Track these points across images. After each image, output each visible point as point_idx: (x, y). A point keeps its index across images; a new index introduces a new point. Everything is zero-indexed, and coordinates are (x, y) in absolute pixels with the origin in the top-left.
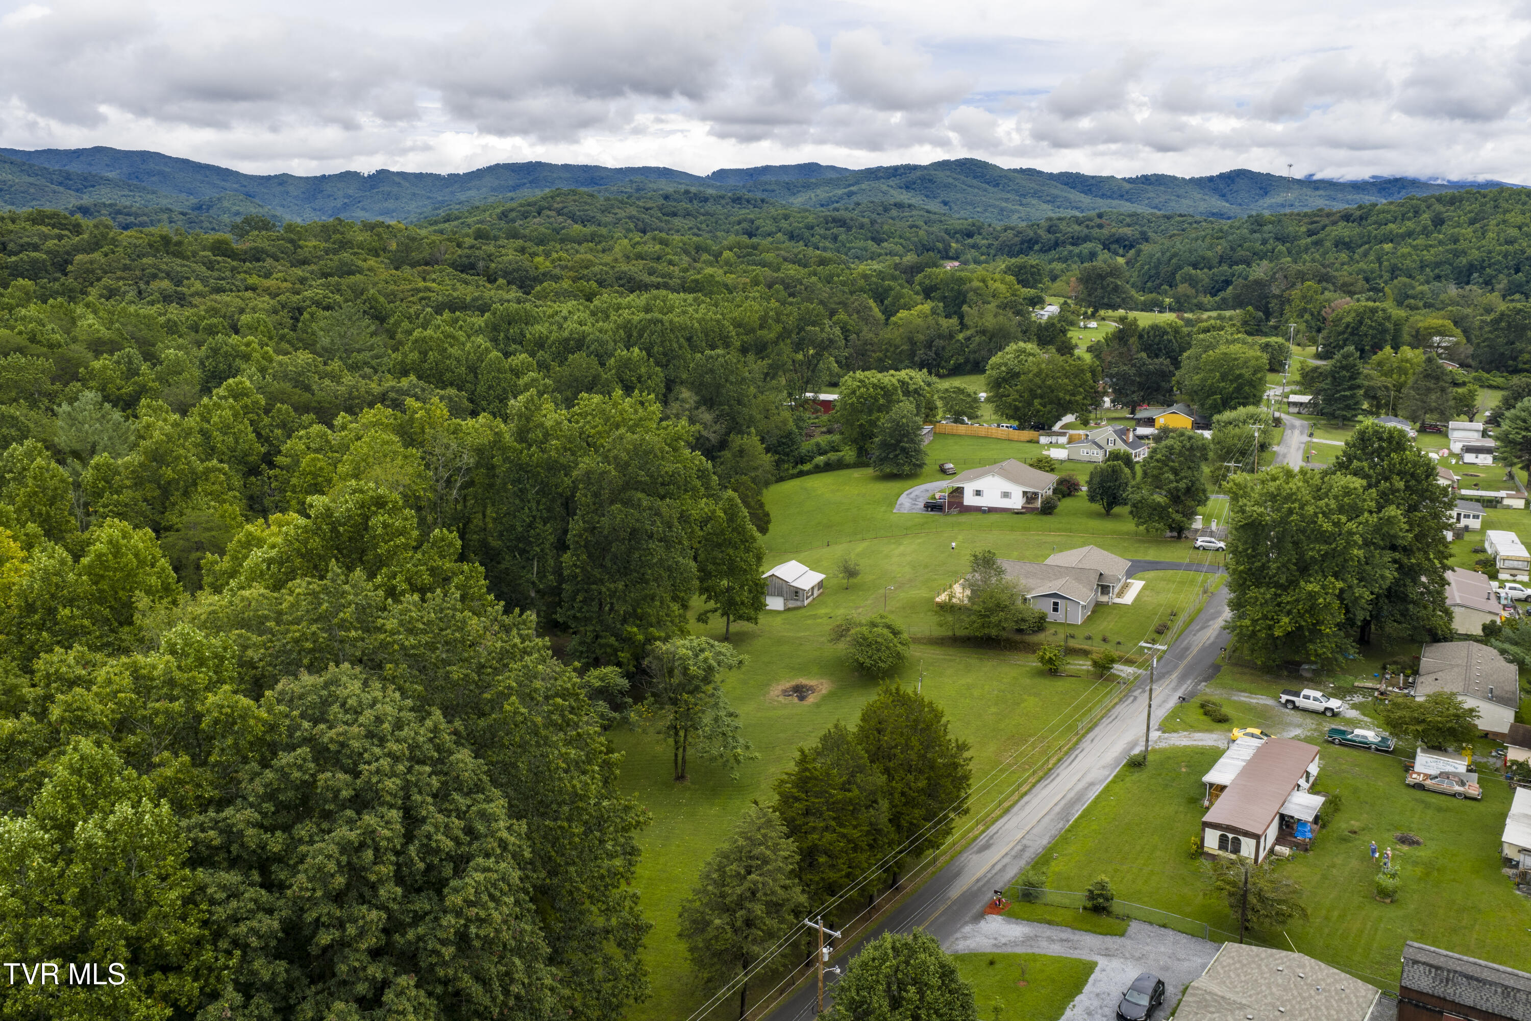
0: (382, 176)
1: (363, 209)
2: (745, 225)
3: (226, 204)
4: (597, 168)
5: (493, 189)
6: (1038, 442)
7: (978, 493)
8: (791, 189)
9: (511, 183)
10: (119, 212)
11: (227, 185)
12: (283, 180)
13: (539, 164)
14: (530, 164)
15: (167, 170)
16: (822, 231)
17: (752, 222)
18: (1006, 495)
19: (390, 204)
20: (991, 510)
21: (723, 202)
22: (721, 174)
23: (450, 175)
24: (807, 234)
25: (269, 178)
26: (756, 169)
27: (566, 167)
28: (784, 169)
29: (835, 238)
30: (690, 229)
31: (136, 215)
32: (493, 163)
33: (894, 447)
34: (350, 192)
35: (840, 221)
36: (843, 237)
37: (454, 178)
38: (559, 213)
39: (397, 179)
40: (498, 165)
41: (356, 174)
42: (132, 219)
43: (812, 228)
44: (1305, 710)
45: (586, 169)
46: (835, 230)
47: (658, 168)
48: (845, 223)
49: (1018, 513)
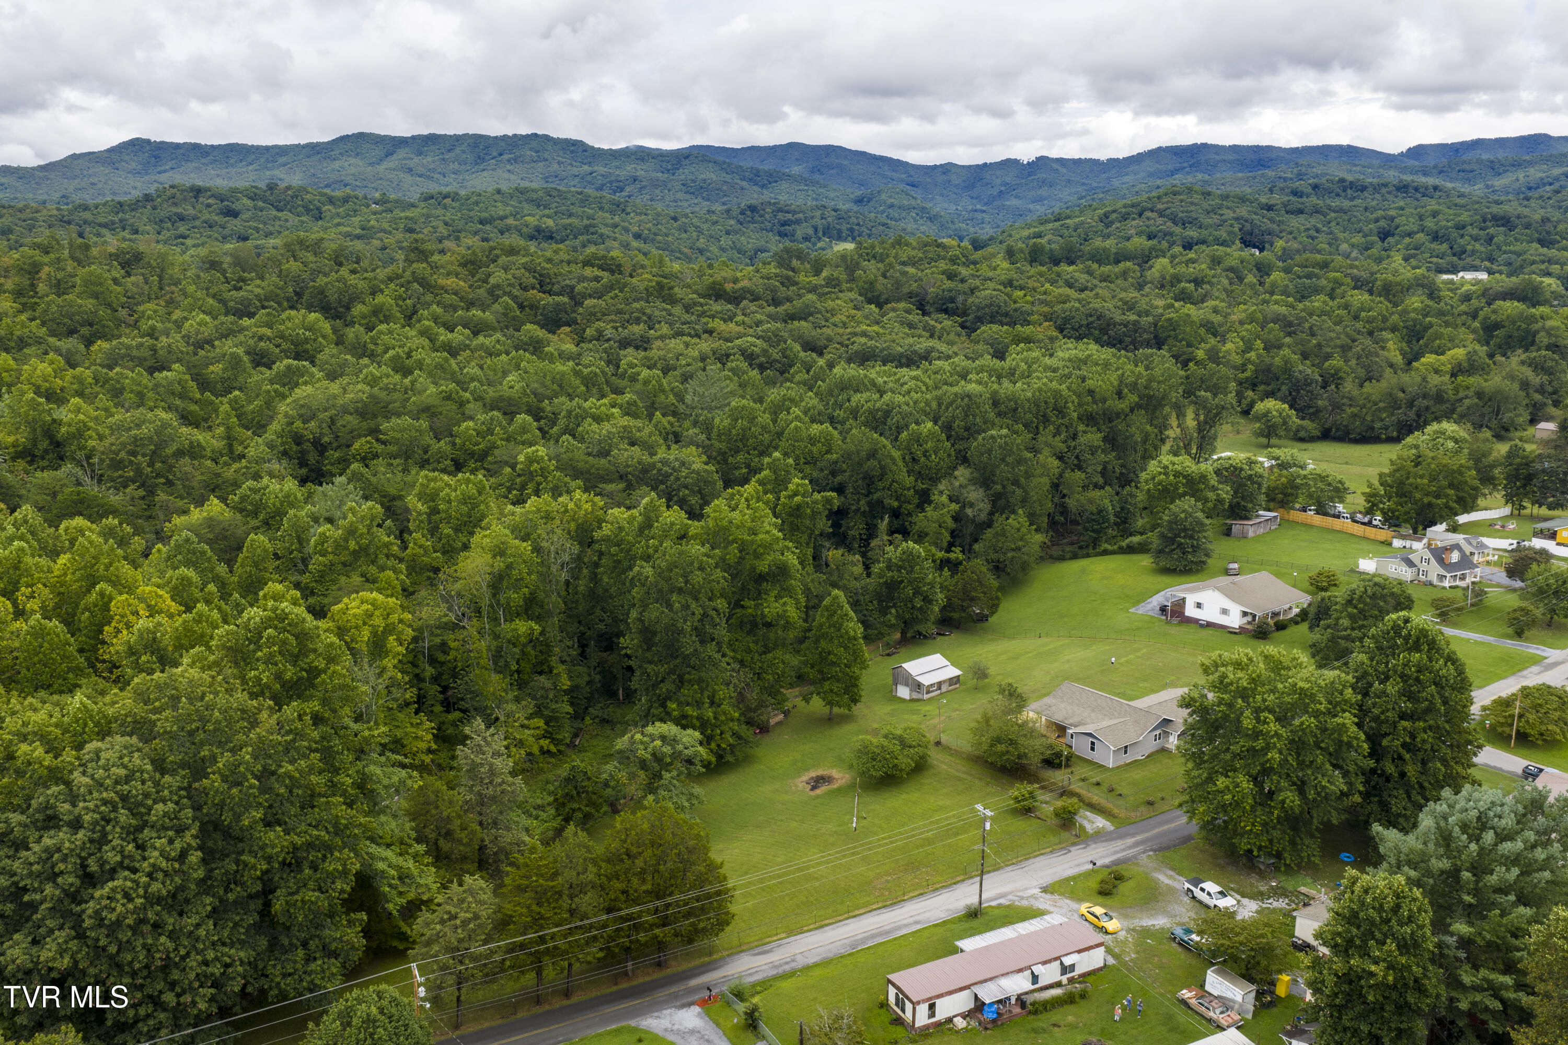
0: (1042, 162)
1: (1017, 197)
2: (1382, 223)
3: (883, 196)
4: (1269, 148)
5: (1151, 175)
6: (1390, 544)
7: (1199, 605)
8: (1496, 168)
9: (1170, 167)
10: (780, 210)
11: (895, 175)
12: (947, 168)
13: (1205, 146)
14: (1195, 146)
15: (845, 162)
16: (1475, 232)
17: (1392, 219)
18: (1225, 612)
19: (1043, 192)
20: (1209, 625)
21: (1384, 190)
22: (1418, 152)
23: (1110, 160)
24: (1454, 234)
25: (935, 167)
26: (1462, 144)
27: (1235, 149)
28: (1501, 142)
29: (1490, 239)
30: (1307, 230)
31: (795, 213)
32: (1154, 146)
33: (1172, 540)
34: (1008, 179)
35: (1503, 218)
36: (1499, 239)
37: (1113, 163)
38: (1161, 214)
39: (1055, 166)
40: (1160, 148)
41: (1016, 161)
42: (789, 216)
43: (1464, 227)
44: (1200, 902)
45: (1257, 149)
46: (1491, 231)
47: (1340, 147)
48: (1508, 221)
49: (1232, 632)
